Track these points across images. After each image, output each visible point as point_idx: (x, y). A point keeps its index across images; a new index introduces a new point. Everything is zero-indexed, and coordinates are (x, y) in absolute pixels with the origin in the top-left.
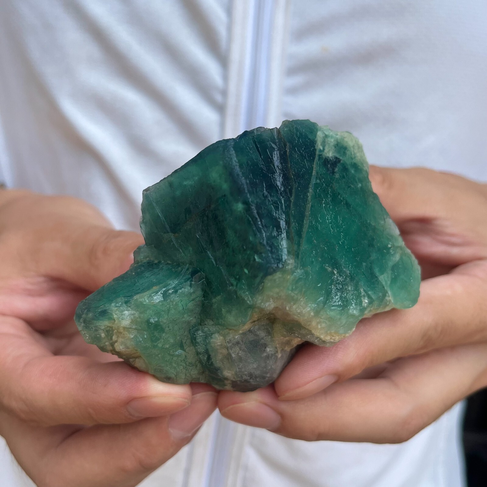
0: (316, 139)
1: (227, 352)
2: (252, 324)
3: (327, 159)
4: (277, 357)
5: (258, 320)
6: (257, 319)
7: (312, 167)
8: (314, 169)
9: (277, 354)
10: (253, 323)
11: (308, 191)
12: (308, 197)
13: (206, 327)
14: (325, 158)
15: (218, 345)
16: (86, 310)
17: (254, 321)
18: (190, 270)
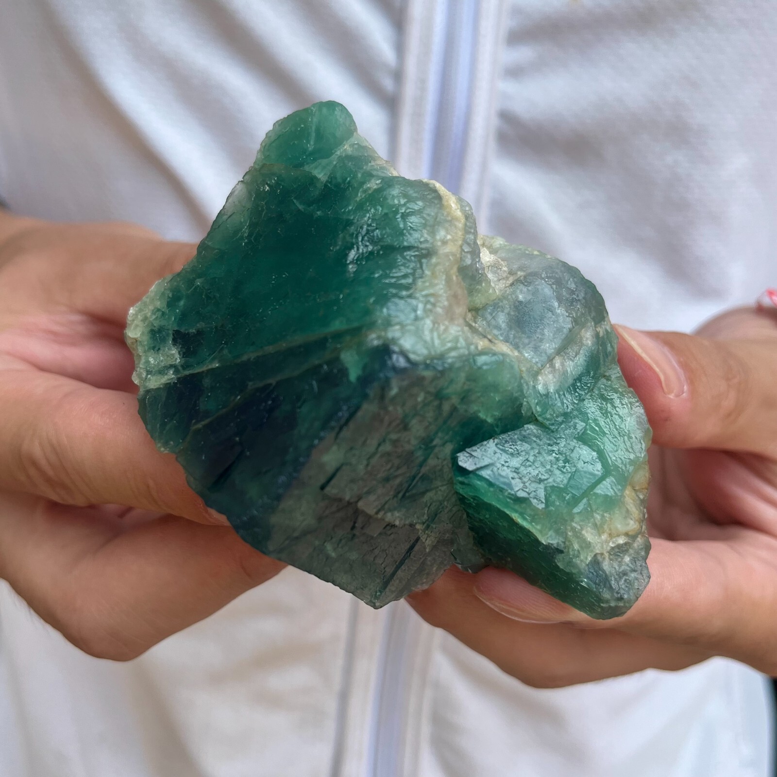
0: (162, 386)
1: (557, 357)
2: (496, 342)
3: (184, 354)
4: (525, 277)
5: (485, 337)
6: (484, 339)
7: (208, 371)
8: (210, 367)
9: (522, 278)
10: (493, 340)
11: (249, 360)
12: (258, 357)
13: (536, 410)
14: (183, 357)
15: (554, 377)
16: (602, 605)
17: (490, 341)
18: (460, 479)
